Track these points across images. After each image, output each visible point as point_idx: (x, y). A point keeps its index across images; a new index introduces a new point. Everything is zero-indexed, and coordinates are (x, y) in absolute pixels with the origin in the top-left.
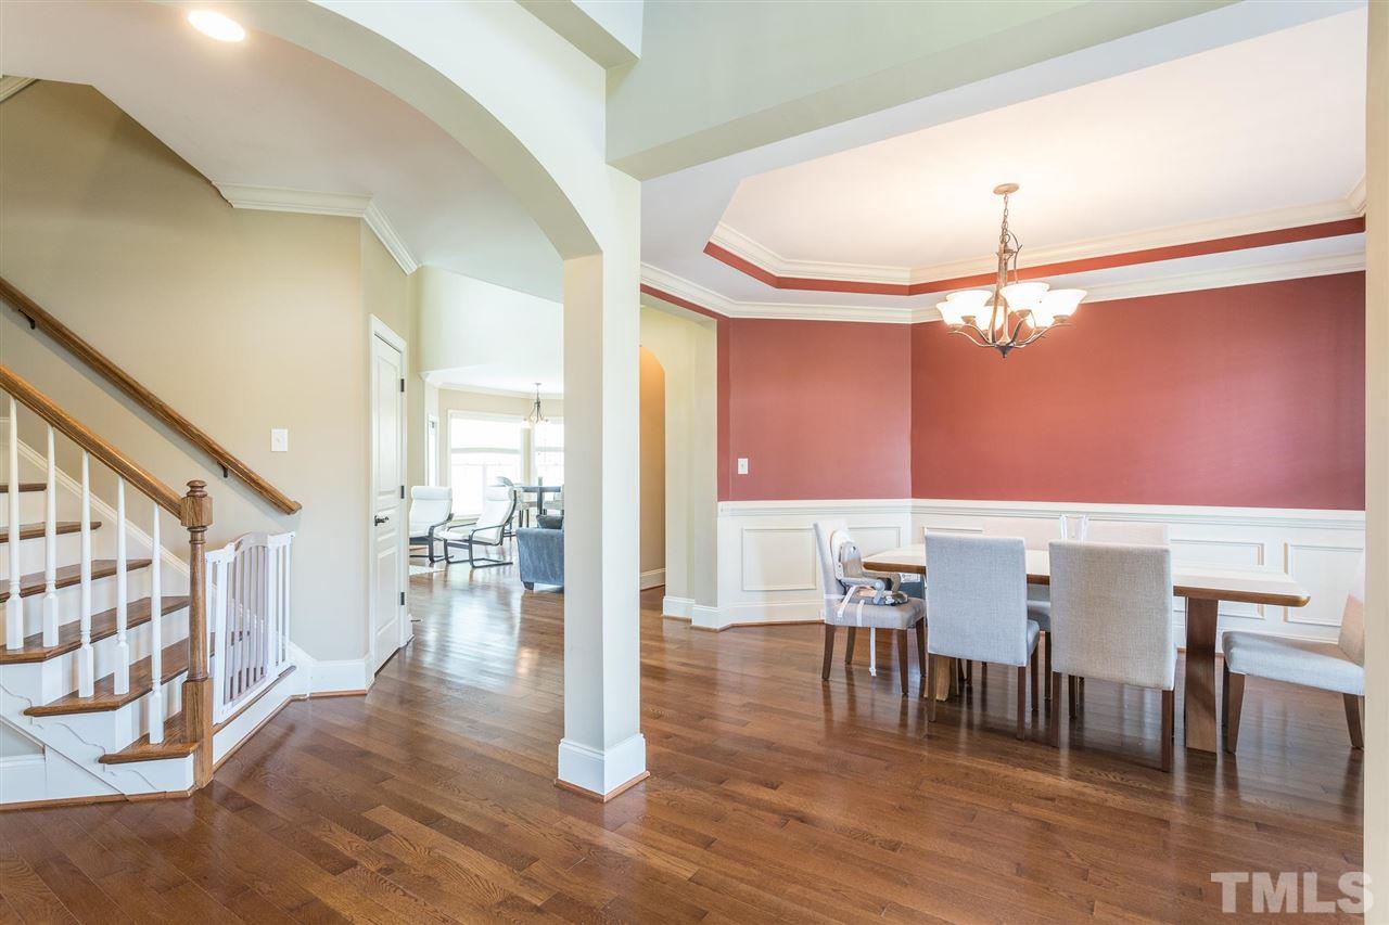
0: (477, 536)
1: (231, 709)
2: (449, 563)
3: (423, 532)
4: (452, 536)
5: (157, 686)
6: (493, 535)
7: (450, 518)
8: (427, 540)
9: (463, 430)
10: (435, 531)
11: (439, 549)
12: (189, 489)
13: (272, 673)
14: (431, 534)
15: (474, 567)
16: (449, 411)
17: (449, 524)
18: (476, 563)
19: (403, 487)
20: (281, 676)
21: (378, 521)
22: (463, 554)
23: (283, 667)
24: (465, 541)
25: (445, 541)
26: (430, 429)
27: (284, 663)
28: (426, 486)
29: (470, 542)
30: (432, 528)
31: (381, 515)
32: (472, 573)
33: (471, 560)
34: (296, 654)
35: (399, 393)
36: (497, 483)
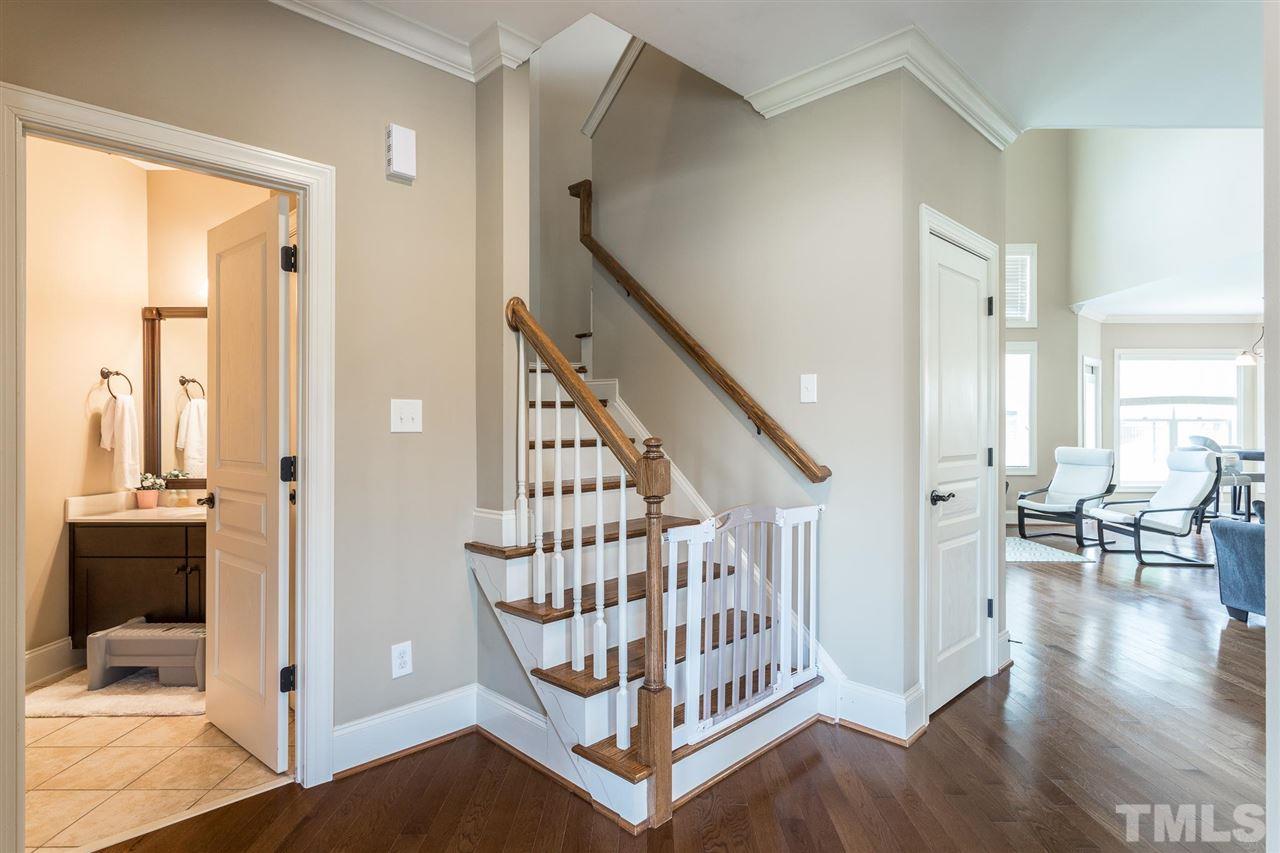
0: (1147, 520)
1: (711, 728)
2: (1105, 551)
3: (1069, 506)
4: (1110, 516)
5: (623, 682)
6: (1177, 521)
7: (1110, 489)
8: (1075, 517)
9: (1137, 374)
10: (1086, 506)
11: (1089, 530)
12: (646, 449)
13: (784, 683)
14: (1079, 509)
15: (1143, 564)
16: (1117, 351)
17: (1108, 499)
18: (1146, 558)
19: (990, 451)
20: (799, 690)
21: (935, 499)
22: (1127, 543)
23: (803, 677)
24: (1128, 525)
25: (1100, 522)
26: (1088, 376)
27: (807, 672)
28: (1079, 448)
29: (1136, 527)
30: (1081, 502)
31: (943, 491)
32: (1139, 571)
33: (1138, 552)
34: (824, 662)
35: (984, 317)
36: (1190, 444)
